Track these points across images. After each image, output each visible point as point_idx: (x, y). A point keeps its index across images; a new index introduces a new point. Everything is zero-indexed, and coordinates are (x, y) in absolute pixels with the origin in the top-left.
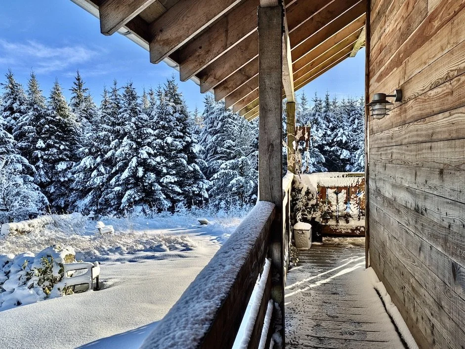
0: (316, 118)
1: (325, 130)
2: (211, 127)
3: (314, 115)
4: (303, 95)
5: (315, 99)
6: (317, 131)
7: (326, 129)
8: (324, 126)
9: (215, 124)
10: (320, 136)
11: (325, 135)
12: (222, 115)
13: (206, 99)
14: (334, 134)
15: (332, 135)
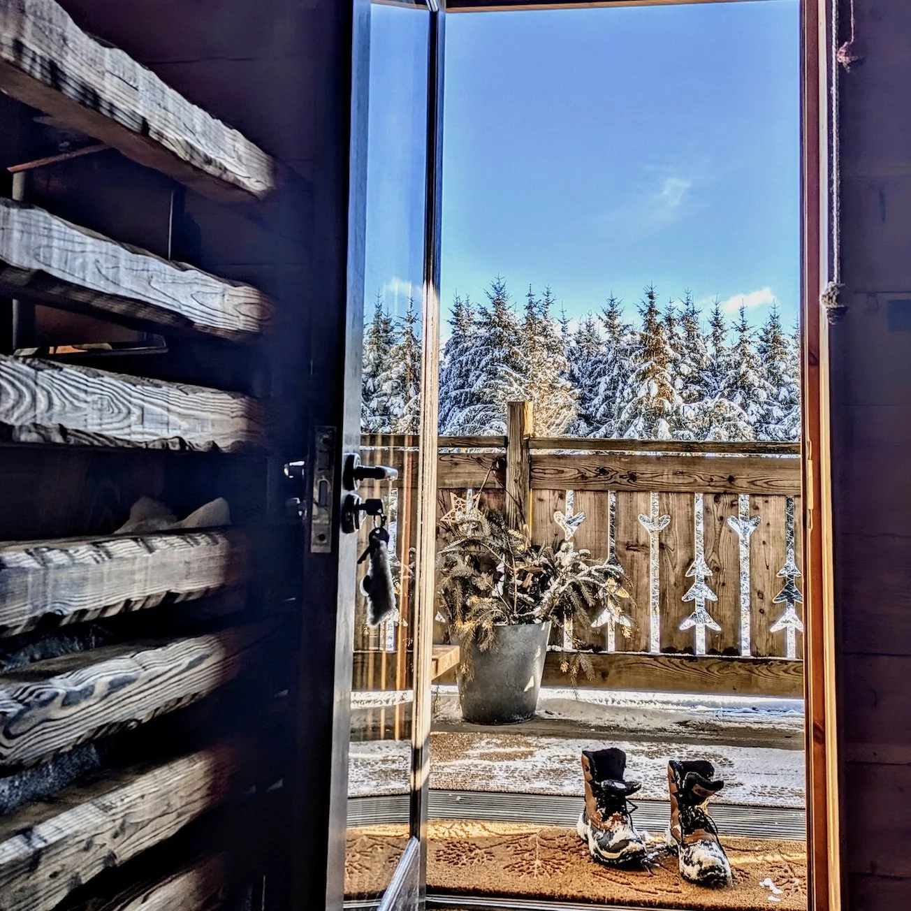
0: (742, 373)
1: (765, 406)
2: (462, 387)
3: (738, 364)
4: (717, 314)
5: (739, 324)
6: (744, 406)
7: (769, 404)
8: (763, 395)
9: (471, 378)
10: (753, 419)
11: (765, 419)
12: (489, 356)
13: (455, 314)
14: (790, 417)
15: (786, 420)
